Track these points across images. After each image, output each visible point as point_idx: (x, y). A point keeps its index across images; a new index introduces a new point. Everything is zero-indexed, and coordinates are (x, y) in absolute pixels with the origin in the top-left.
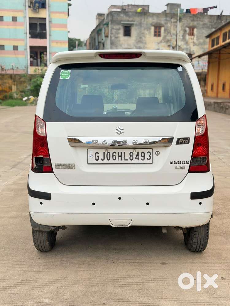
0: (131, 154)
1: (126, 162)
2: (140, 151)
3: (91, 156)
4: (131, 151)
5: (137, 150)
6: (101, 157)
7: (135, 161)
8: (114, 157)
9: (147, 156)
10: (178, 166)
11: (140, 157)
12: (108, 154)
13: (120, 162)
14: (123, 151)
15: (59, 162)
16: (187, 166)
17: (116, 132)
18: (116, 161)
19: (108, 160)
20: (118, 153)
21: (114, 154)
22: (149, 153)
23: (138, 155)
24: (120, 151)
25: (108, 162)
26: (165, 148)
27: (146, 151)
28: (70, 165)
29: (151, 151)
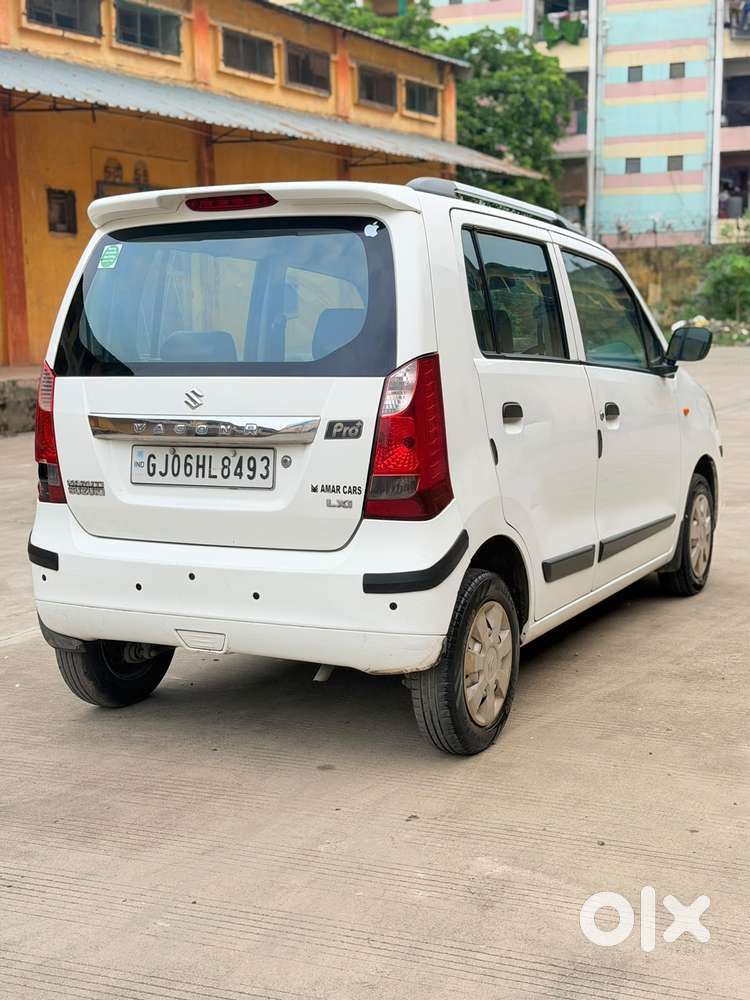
0: (226, 462)
1: (213, 482)
2: (246, 454)
3: (139, 465)
4: (228, 453)
5: (240, 452)
6: (160, 468)
7: (233, 480)
8: (188, 468)
9: (261, 469)
10: (334, 497)
11: (246, 471)
12: (176, 459)
13: (200, 481)
14: (207, 452)
16: (358, 501)
17: (186, 402)
18: (192, 480)
19: (175, 475)
20: (198, 457)
21: (189, 461)
22: (265, 461)
23: (240, 465)
24: (202, 452)
25: (174, 480)
26: (302, 447)
27: (258, 455)
28: (95, 485)
29: (269, 454)
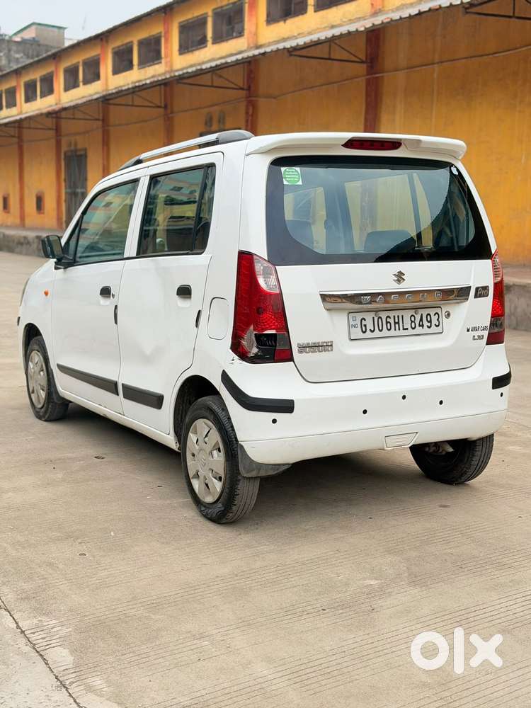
0: (413, 319)
1: (405, 332)
2: (425, 312)
3: (354, 326)
4: (412, 312)
5: (421, 311)
6: (370, 327)
7: (419, 330)
8: (389, 325)
9: (434, 321)
10: (476, 334)
11: (426, 324)
12: (380, 320)
13: (397, 333)
14: (400, 313)
15: (304, 341)
16: (486, 333)
18: (392, 333)
19: (381, 331)
20: (394, 317)
21: (388, 320)
22: (437, 315)
23: (421, 320)
24: (396, 313)
25: (381, 334)
26: (457, 305)
27: (432, 312)
28: (325, 344)
29: (438, 310)
